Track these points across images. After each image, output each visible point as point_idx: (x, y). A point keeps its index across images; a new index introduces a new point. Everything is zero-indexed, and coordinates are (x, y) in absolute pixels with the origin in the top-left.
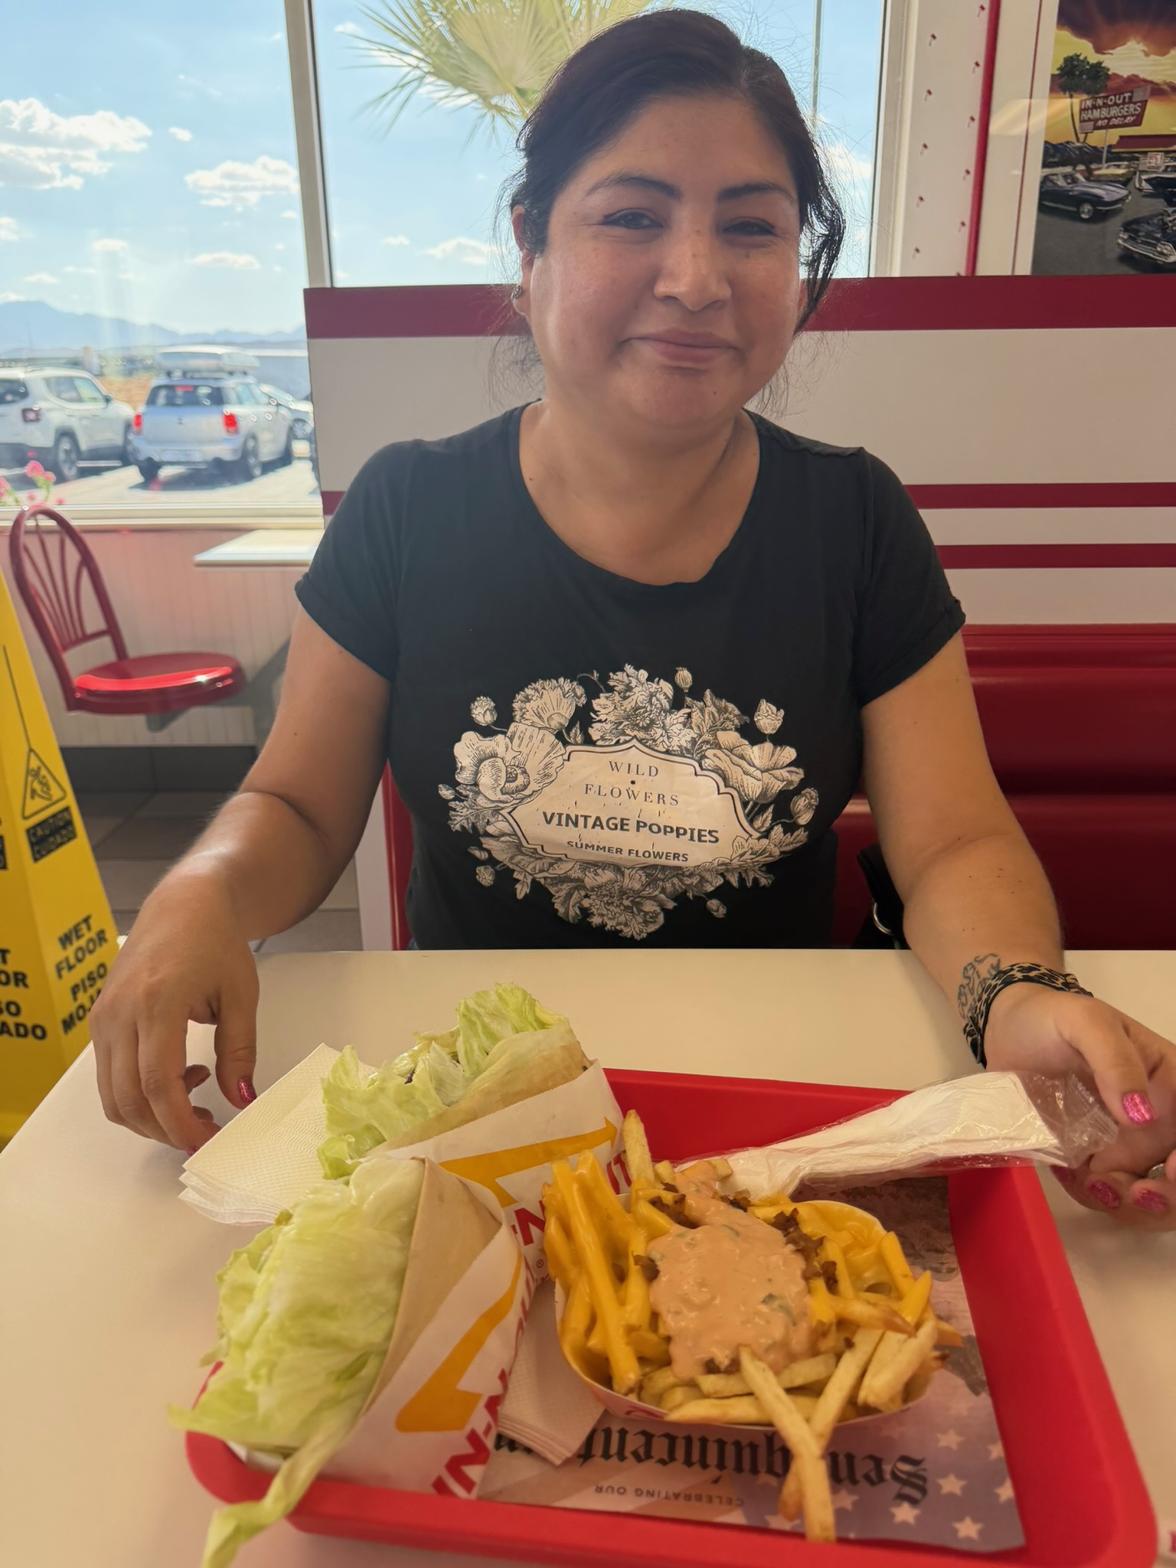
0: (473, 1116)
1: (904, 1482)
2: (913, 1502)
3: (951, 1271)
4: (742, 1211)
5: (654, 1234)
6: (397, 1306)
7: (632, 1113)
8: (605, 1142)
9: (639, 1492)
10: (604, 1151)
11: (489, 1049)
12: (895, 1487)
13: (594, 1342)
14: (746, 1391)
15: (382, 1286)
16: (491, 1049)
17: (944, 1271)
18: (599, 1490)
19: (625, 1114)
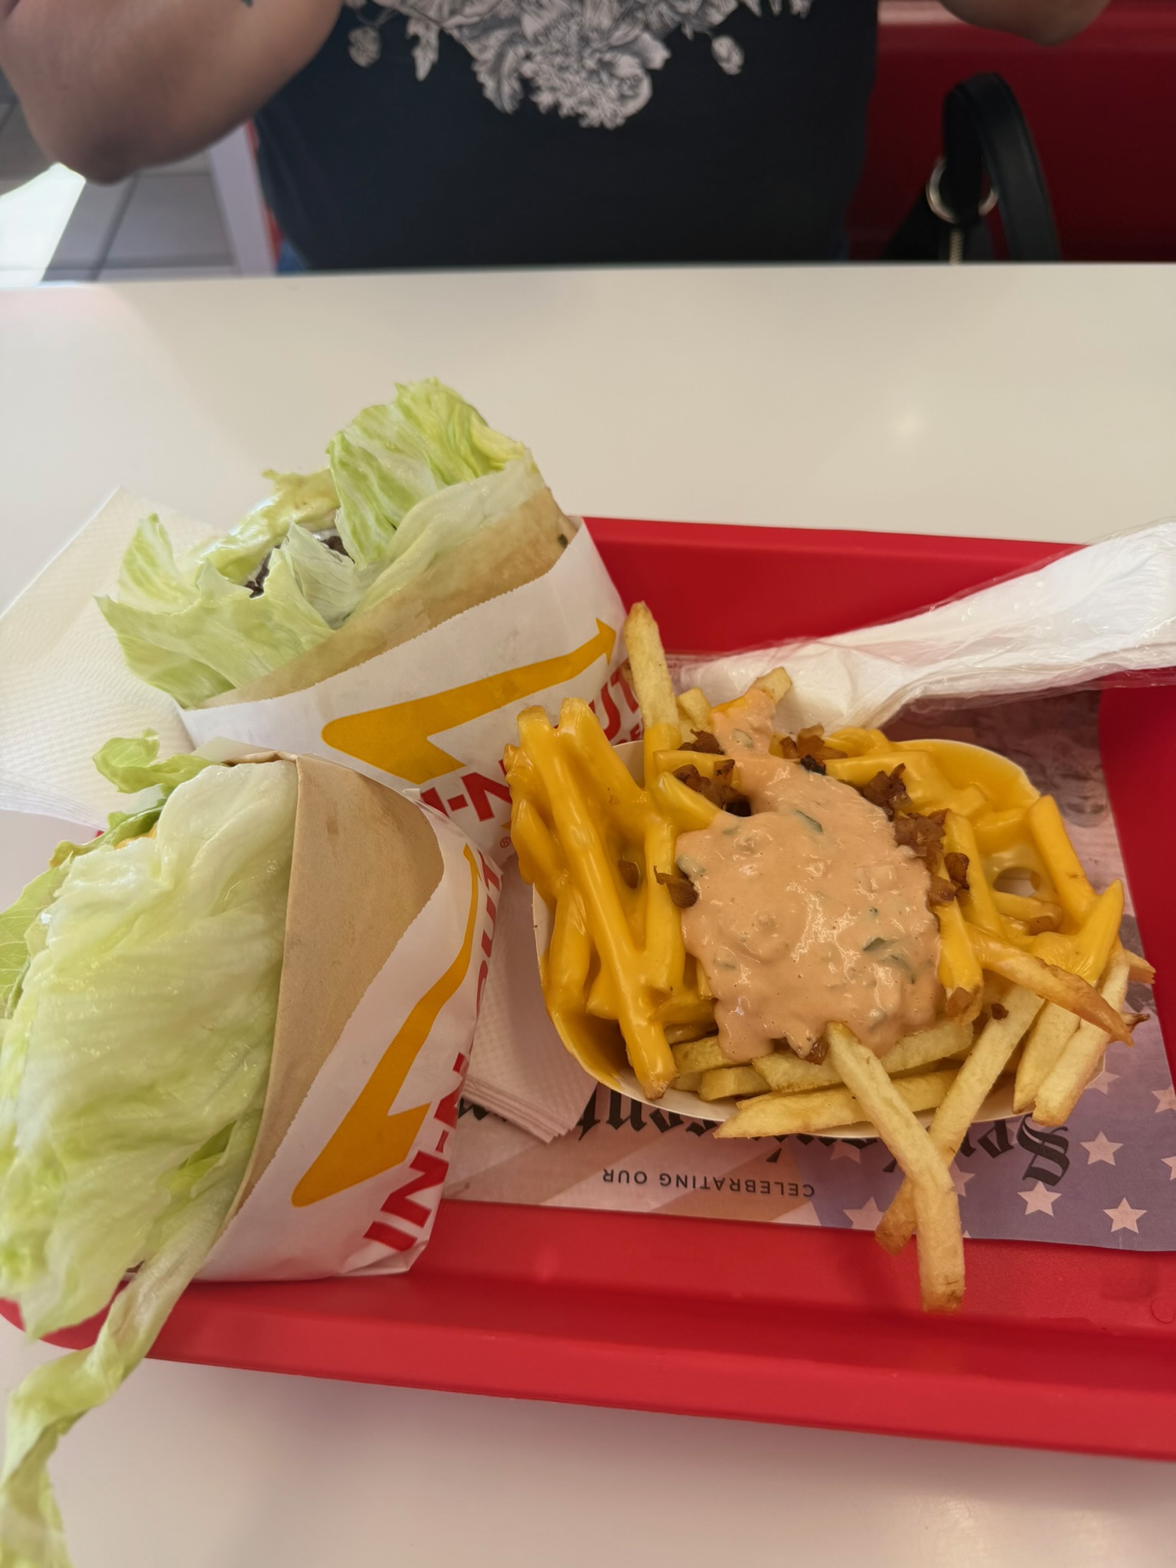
0: (378, 645)
1: (1037, 1150)
2: (1051, 1180)
3: (1097, 810)
4: (818, 775)
5: (683, 826)
6: (271, 1030)
7: (640, 607)
8: (599, 656)
9: (665, 1180)
10: (597, 672)
11: (396, 519)
12: (1023, 1158)
13: (598, 1003)
14: (835, 1080)
15: (244, 1007)
16: (401, 518)
17: (1088, 810)
18: (608, 1177)
19: (628, 607)
